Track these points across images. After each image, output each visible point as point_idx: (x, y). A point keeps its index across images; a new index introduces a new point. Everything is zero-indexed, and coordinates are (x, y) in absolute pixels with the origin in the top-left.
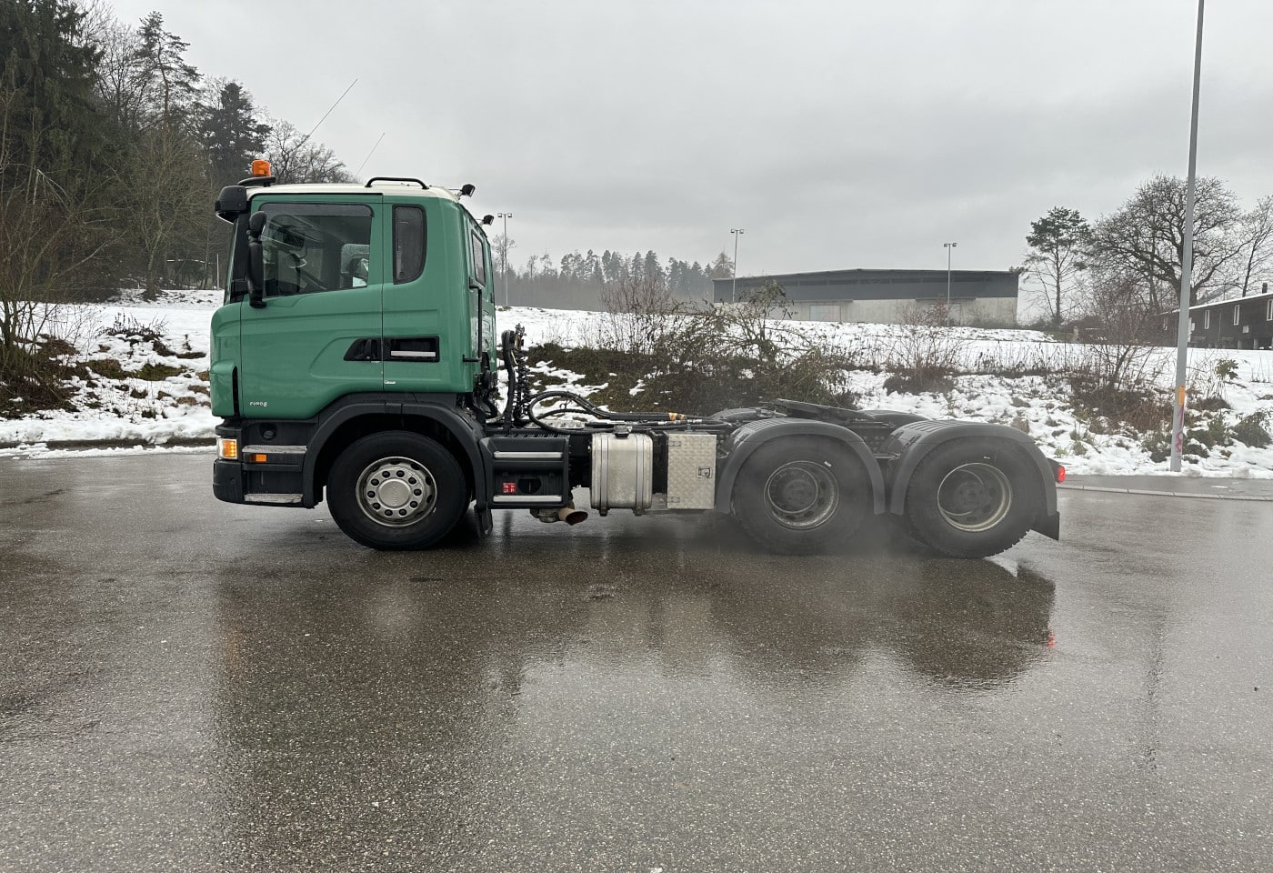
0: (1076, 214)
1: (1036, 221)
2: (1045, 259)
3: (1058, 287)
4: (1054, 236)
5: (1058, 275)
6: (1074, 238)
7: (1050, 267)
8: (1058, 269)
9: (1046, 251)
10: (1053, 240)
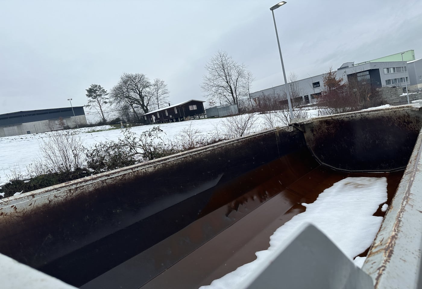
0: (99, 86)
1: (88, 89)
2: (95, 101)
3: (101, 110)
4: (95, 94)
5: (100, 106)
6: (101, 94)
7: (97, 104)
8: (100, 105)
9: (94, 99)
10: (95, 95)
